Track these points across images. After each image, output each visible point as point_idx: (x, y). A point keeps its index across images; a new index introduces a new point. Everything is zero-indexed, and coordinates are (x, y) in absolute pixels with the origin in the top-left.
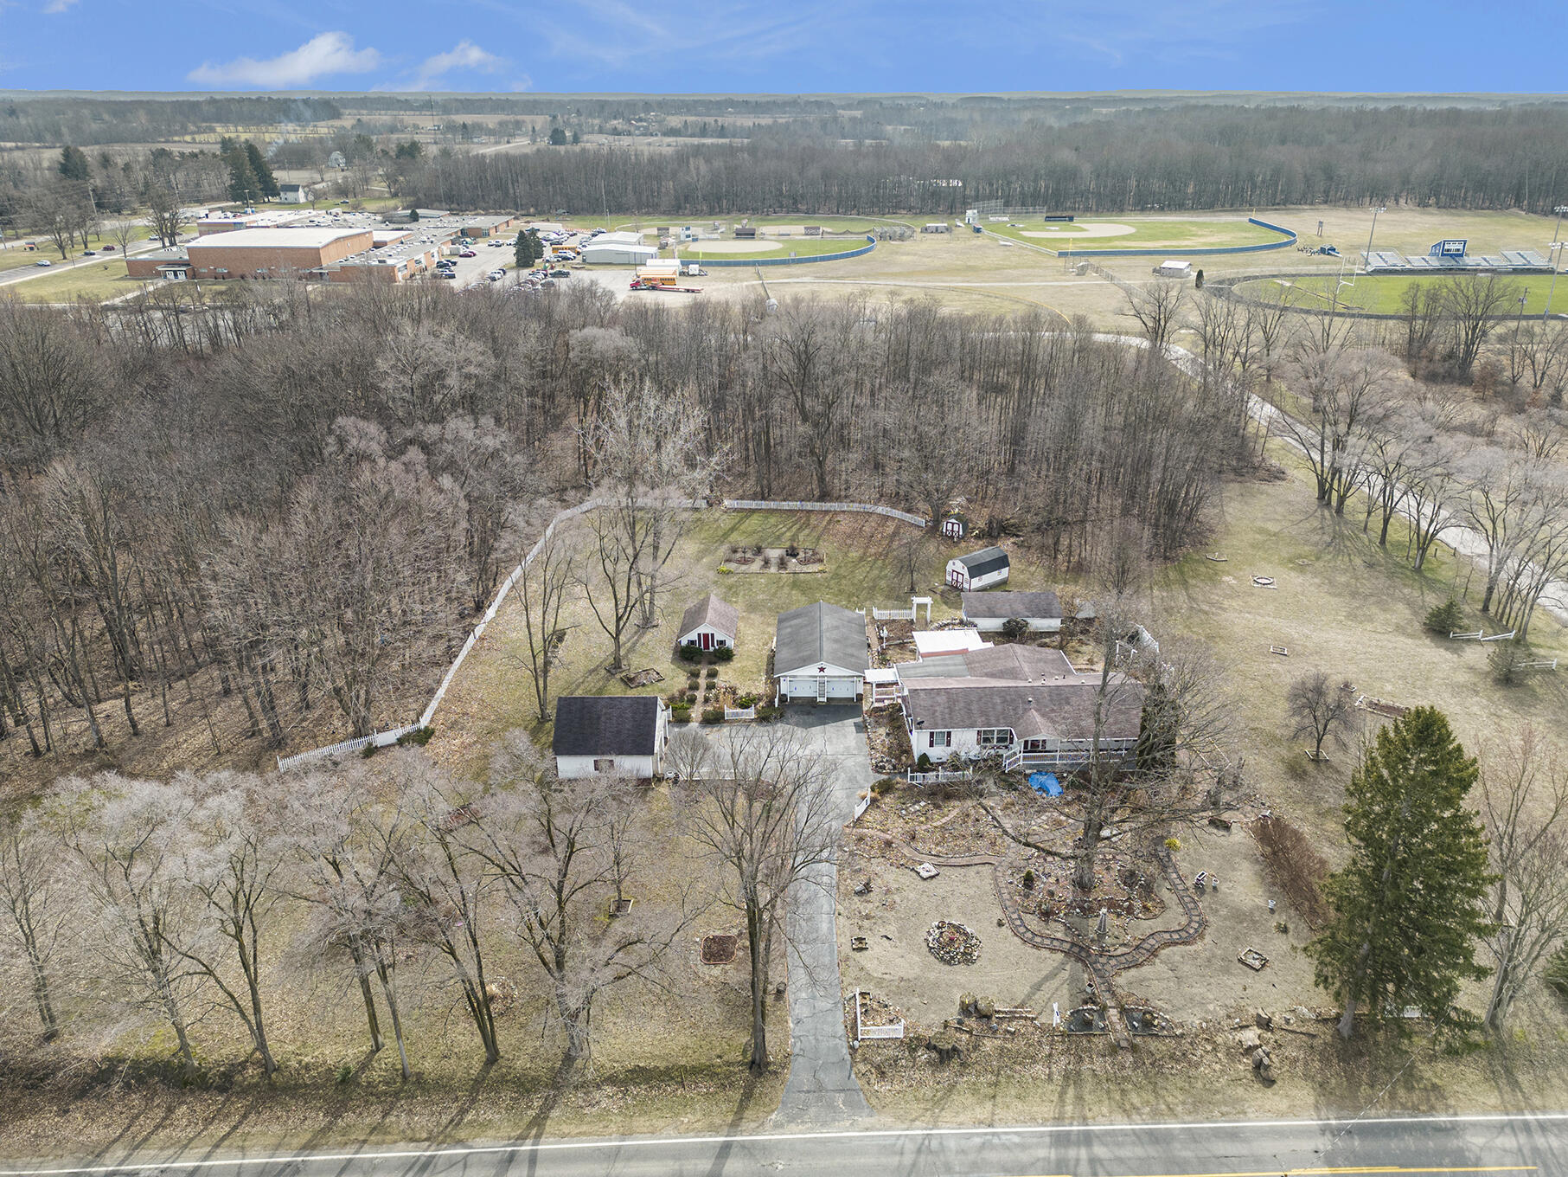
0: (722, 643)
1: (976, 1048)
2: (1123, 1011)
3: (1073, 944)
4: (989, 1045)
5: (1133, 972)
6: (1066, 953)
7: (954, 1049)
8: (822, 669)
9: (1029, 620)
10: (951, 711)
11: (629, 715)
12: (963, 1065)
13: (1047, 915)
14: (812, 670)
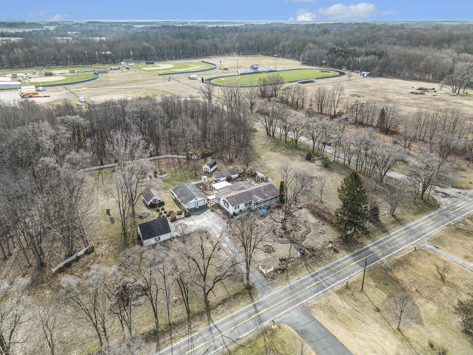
0: (159, 200)
1: (287, 267)
2: (307, 249)
3: (290, 241)
4: (289, 265)
5: (304, 242)
6: (290, 243)
7: (284, 268)
8: (196, 199)
9: (232, 176)
10: (237, 200)
11: (160, 224)
12: (287, 271)
13: (282, 237)
14: (194, 200)
